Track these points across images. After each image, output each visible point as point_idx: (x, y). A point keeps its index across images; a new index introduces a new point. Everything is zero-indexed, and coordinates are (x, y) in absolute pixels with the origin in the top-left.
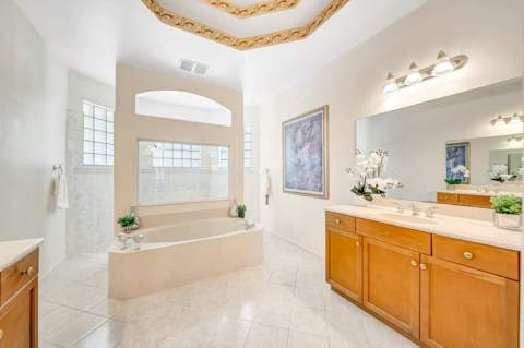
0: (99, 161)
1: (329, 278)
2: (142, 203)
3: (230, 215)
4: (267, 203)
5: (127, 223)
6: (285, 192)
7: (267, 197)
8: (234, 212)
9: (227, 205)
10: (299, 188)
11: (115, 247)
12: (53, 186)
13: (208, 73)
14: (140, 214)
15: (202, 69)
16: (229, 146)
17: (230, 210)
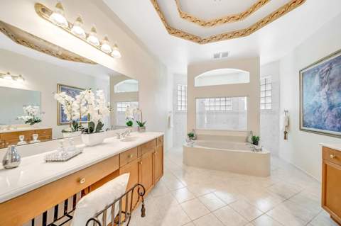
0: (183, 109)
1: (325, 204)
2: (197, 128)
3: (247, 141)
4: (285, 138)
5: (191, 136)
6: (301, 129)
7: (286, 133)
8: (250, 140)
9: (245, 135)
10: (315, 127)
11: (186, 144)
12: (169, 118)
13: (230, 55)
14: (197, 133)
15: (226, 55)
16: (248, 96)
17: (247, 138)
